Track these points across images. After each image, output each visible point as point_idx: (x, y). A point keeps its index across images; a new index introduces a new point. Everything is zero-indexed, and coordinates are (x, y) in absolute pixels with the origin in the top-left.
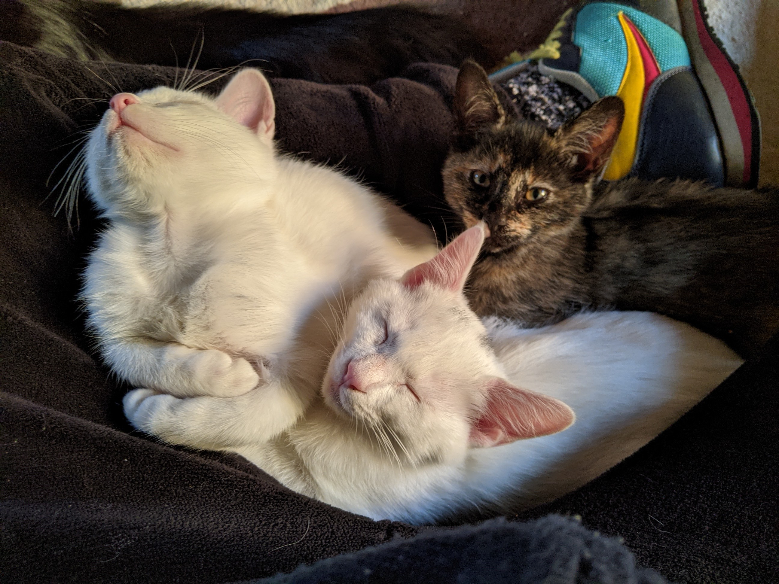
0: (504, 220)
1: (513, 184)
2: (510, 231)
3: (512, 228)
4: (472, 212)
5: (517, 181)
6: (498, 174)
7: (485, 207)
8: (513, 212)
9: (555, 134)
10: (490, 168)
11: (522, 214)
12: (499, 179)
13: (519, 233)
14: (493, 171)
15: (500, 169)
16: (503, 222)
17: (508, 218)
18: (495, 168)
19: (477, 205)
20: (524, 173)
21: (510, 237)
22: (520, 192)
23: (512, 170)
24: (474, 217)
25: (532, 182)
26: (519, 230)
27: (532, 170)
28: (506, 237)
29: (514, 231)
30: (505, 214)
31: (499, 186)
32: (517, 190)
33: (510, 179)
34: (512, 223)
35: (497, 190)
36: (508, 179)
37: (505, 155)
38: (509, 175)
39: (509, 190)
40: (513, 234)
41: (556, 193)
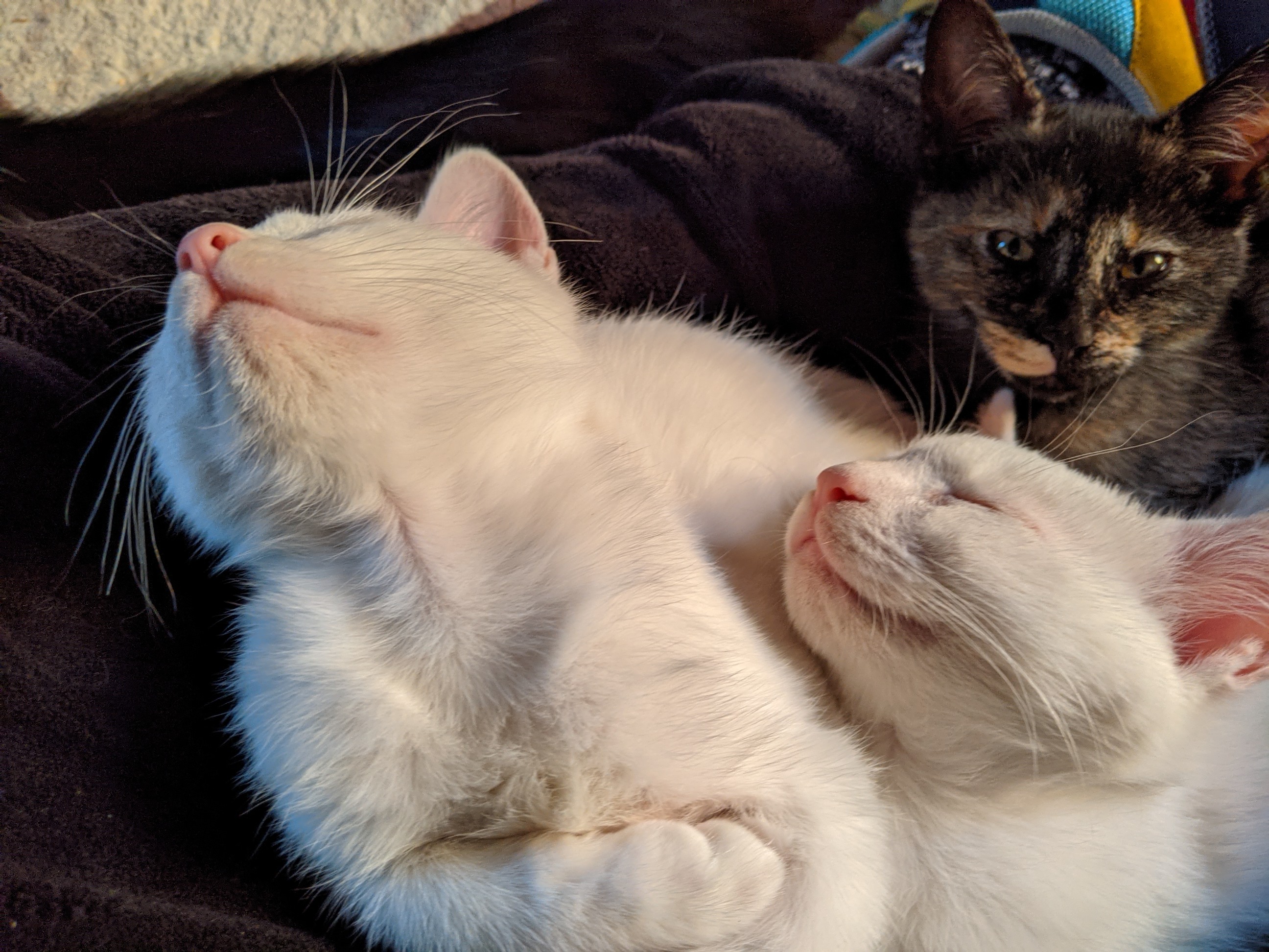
0: (1088, 333)
1: (1096, 251)
2: (1100, 356)
3: (1106, 349)
4: (1005, 324)
5: (1103, 244)
6: (1057, 234)
7: (1038, 310)
8: (1103, 314)
9: (1166, 127)
10: (1035, 224)
11: (1121, 315)
12: (1060, 245)
13: (1117, 358)
14: (1043, 228)
15: (1060, 223)
16: (1088, 339)
17: (1096, 328)
18: (1047, 219)
19: (1015, 307)
20: (1117, 225)
21: (1101, 369)
22: (1112, 266)
23: (1090, 221)
24: (1013, 333)
25: (1137, 241)
26: (1119, 351)
27: (1132, 215)
28: (1092, 369)
29: (1108, 354)
30: (1088, 321)
31: (1063, 258)
32: (1104, 263)
33: (1088, 240)
34: (1103, 338)
35: (1061, 269)
36: (1083, 241)
37: (1069, 190)
38: (1084, 233)
39: (1088, 265)
40: (1107, 361)
41: (1186, 258)
